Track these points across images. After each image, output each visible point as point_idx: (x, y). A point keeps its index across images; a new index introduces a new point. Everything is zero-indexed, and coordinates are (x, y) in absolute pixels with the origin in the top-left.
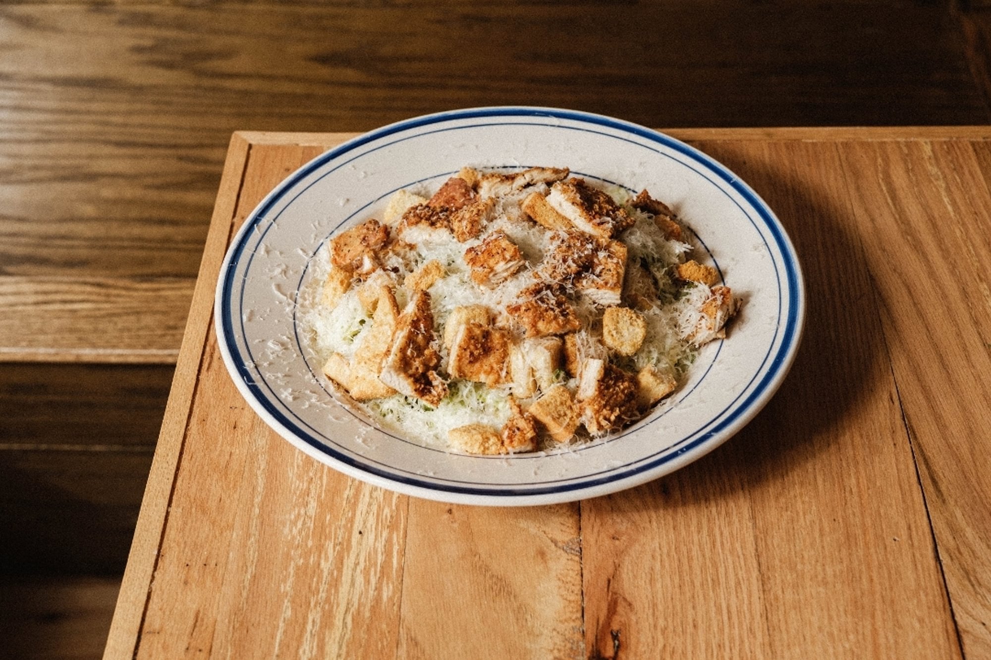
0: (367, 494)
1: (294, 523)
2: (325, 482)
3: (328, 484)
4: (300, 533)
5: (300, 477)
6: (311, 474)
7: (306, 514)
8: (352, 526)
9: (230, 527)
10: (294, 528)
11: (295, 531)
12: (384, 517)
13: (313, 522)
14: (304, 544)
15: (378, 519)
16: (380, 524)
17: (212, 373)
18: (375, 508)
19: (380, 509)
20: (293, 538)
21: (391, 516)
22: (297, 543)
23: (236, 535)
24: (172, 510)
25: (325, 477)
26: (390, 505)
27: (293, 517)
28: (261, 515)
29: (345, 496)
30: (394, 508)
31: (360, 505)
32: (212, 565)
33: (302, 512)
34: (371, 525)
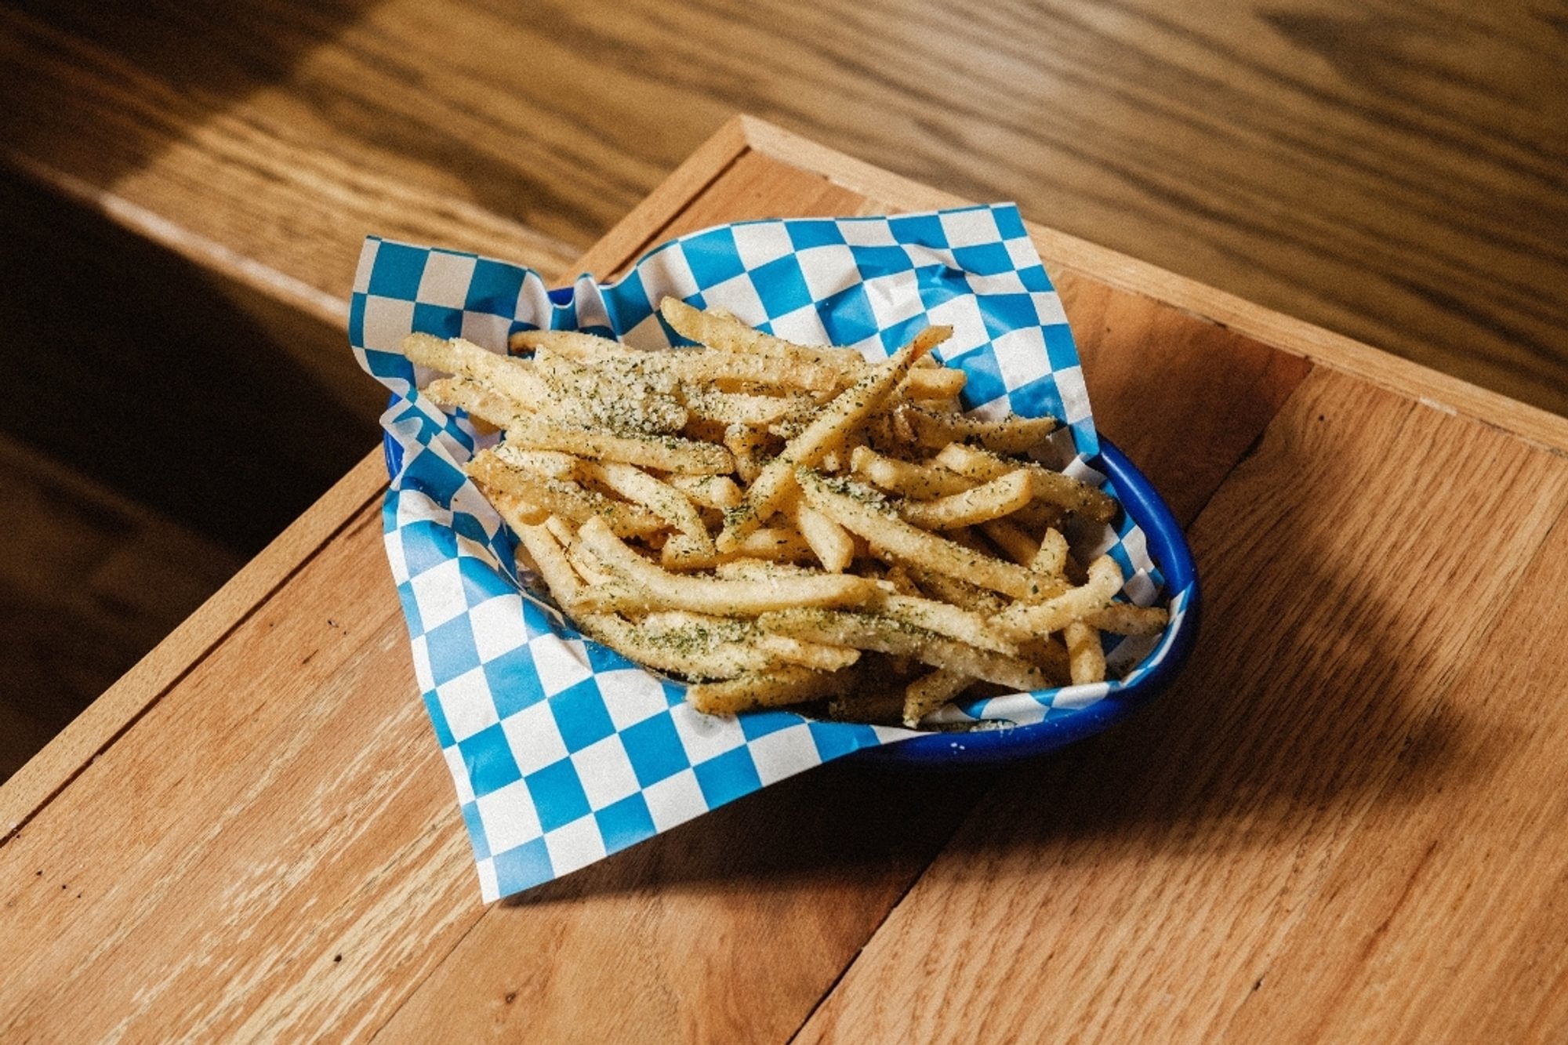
0: (404, 895)
1: (251, 883)
2: (359, 833)
3: (363, 837)
4: (246, 907)
5: (328, 803)
6: (350, 808)
7: (283, 877)
8: (334, 939)
9: (154, 839)
10: (244, 893)
11: (241, 901)
12: (399, 949)
13: (279, 899)
14: (236, 930)
15: (384, 949)
16: (380, 961)
17: (353, 546)
18: (398, 924)
19: (404, 930)
20: (229, 911)
21: (411, 955)
22: (228, 921)
23: (152, 857)
24: (100, 762)
25: (365, 827)
26: (423, 933)
27: (259, 872)
28: (213, 843)
29: (370, 876)
30: (427, 941)
31: (379, 906)
32: (73, 894)
33: (281, 870)
34: (366, 954)
